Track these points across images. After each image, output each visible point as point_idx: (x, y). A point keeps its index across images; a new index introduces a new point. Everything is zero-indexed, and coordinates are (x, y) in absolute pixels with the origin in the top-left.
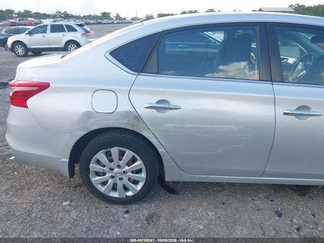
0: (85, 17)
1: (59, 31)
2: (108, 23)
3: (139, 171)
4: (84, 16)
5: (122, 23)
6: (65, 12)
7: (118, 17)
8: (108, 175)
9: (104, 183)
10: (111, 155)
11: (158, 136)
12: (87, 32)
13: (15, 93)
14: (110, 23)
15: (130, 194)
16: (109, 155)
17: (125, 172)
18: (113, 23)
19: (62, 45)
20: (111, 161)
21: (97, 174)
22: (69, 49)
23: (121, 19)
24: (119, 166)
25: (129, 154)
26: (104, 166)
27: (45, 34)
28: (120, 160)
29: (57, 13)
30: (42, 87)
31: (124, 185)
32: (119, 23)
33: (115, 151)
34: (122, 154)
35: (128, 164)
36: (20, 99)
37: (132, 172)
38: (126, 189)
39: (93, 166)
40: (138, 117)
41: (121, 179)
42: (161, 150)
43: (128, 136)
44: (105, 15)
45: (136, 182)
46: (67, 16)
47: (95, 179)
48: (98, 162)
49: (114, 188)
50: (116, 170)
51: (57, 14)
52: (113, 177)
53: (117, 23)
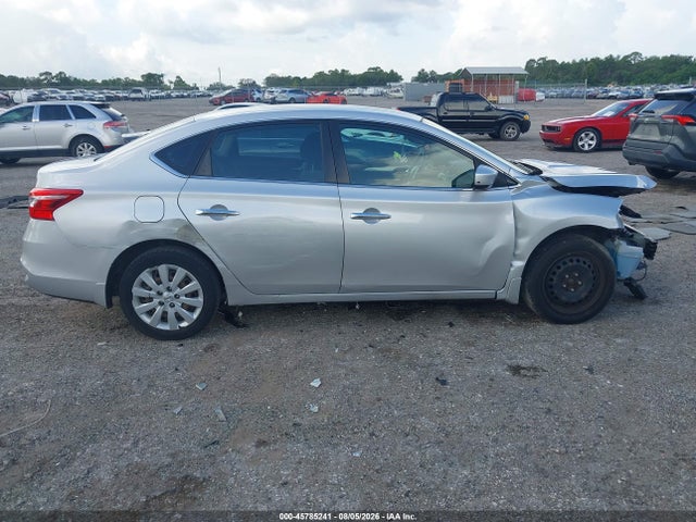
0: (106, 84)
1: (59, 118)
2: (157, 98)
3: (194, 294)
4: (105, 82)
5: (189, 96)
6: (60, 73)
7: (180, 84)
8: (156, 301)
9: (150, 313)
10: (158, 275)
11: (215, 248)
12: (114, 118)
13: (40, 203)
14: (162, 97)
15: (184, 324)
16: (156, 275)
17: (177, 297)
18: (169, 97)
19: (64, 145)
20: (159, 283)
21: (142, 300)
22: (78, 152)
23: (187, 88)
24: (169, 289)
25: (181, 272)
26: (151, 289)
27: (28, 124)
28: (170, 280)
29: (41, 75)
30: (74, 195)
31: (176, 313)
32: (183, 97)
33: (163, 269)
34: (172, 273)
35: (181, 286)
36: (45, 210)
37: (186, 296)
38: (180, 318)
39: (137, 291)
40: (189, 227)
41: (172, 306)
42: (219, 265)
43: (178, 251)
44: (152, 80)
45: (192, 309)
46: (65, 82)
47: (139, 308)
48: (144, 285)
49: (164, 319)
50: (165, 294)
51: (43, 77)
52: (161, 304)
53: (177, 97)
